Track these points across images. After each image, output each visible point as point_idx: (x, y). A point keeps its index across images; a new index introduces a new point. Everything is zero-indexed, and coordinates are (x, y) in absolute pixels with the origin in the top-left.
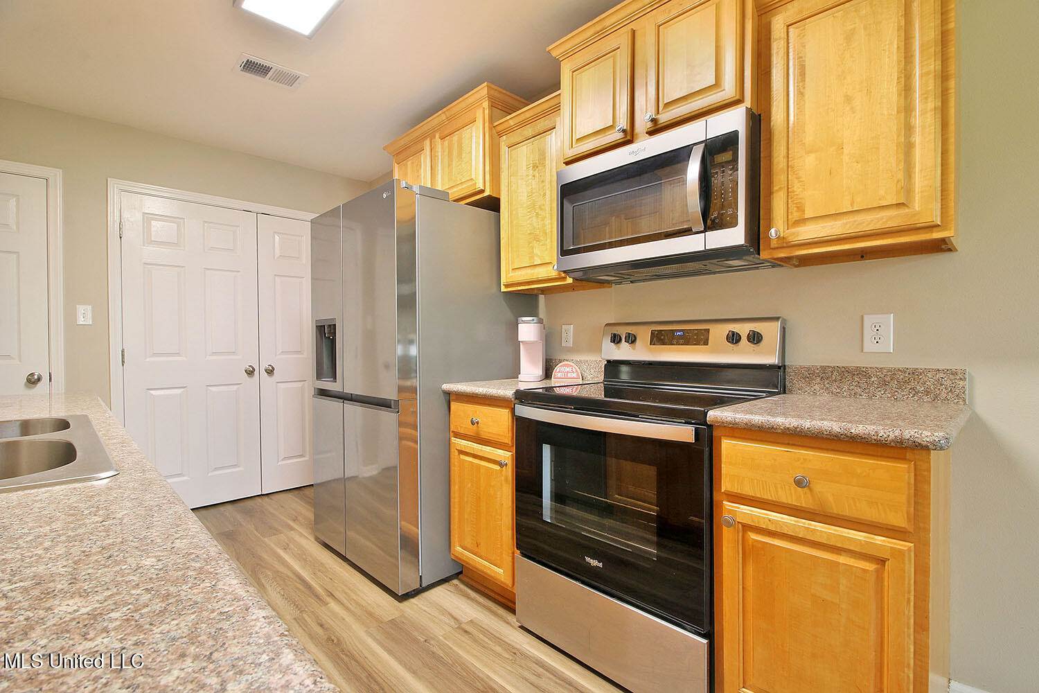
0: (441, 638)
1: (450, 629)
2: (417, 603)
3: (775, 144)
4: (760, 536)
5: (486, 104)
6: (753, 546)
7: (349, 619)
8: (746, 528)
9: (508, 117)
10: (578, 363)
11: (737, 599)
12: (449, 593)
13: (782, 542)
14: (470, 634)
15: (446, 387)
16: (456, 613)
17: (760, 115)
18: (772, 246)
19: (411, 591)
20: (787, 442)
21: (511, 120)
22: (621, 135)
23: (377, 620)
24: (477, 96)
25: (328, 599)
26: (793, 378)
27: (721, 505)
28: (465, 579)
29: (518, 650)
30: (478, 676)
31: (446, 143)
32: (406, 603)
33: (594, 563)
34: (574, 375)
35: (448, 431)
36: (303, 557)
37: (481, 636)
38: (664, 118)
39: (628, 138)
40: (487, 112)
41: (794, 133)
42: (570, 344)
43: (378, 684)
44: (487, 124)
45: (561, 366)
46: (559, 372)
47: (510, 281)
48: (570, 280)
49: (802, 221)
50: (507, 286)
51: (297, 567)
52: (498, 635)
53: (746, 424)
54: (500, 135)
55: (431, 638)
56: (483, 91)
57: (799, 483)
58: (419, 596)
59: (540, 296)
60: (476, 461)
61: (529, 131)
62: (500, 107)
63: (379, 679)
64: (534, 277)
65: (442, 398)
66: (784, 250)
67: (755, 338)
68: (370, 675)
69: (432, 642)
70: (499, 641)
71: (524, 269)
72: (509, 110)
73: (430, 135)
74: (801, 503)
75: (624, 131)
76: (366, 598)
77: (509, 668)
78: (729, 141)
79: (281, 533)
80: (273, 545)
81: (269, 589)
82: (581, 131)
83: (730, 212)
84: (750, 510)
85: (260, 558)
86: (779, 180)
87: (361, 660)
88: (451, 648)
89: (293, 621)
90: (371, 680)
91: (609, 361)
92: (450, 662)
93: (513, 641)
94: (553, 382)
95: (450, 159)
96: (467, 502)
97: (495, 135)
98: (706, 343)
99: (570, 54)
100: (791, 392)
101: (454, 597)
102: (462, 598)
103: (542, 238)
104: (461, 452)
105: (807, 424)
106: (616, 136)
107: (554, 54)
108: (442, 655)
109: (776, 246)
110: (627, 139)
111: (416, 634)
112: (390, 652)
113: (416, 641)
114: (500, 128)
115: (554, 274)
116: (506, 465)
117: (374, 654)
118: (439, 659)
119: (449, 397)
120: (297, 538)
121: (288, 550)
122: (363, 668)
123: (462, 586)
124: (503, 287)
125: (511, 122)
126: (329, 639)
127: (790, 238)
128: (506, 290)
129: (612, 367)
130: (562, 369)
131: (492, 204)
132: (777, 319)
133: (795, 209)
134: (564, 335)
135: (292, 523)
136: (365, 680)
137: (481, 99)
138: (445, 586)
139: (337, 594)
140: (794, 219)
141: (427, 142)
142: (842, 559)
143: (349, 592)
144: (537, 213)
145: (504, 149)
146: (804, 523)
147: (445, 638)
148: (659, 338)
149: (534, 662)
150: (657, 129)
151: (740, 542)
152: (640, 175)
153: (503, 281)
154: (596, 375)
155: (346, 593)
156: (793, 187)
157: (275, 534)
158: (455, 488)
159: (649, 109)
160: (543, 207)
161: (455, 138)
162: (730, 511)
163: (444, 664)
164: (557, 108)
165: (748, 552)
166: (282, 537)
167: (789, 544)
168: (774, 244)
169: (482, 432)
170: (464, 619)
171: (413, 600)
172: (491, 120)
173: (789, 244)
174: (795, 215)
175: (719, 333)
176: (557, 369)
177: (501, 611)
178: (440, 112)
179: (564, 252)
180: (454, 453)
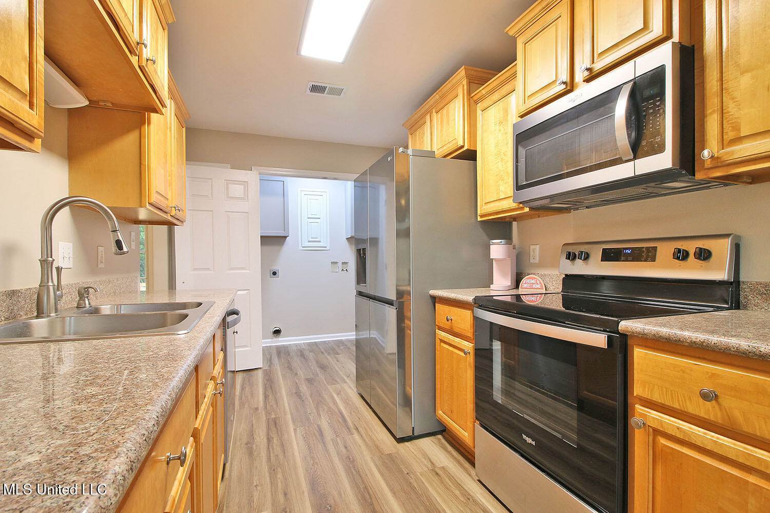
0: (418, 474)
1: (426, 469)
2: (409, 446)
3: (708, 70)
4: (669, 442)
5: (465, 82)
6: (662, 450)
7: (363, 447)
8: (657, 432)
9: (481, 88)
10: (542, 276)
11: (646, 496)
12: (434, 445)
13: (693, 452)
14: (440, 476)
15: (432, 292)
16: (434, 459)
17: (693, 46)
18: (706, 166)
19: (406, 437)
20: (697, 356)
21: (483, 90)
22: (563, 86)
23: (380, 451)
24: (458, 77)
25: (354, 431)
26: (748, 294)
27: (634, 409)
28: (447, 436)
29: (472, 497)
30: (437, 509)
31: (439, 115)
32: (402, 444)
33: (529, 440)
34: (539, 286)
35: (434, 326)
36: (347, 401)
37: (447, 480)
38: (598, 66)
39: (570, 87)
40: (465, 87)
41: (727, 57)
42: (537, 260)
43: (369, 495)
44: (466, 97)
45: (527, 278)
46: (525, 283)
47: (484, 212)
48: (527, 210)
49: (738, 140)
50: (482, 216)
51: (342, 407)
52: (459, 482)
53: (654, 335)
54: (476, 102)
55: (412, 472)
56: (462, 72)
57: (705, 396)
58: (412, 442)
59: (514, 222)
60: (451, 349)
61: (496, 96)
62: (476, 82)
63: (370, 491)
64: (500, 209)
65: (430, 301)
66: (721, 169)
67: (704, 255)
68: (366, 488)
69: (412, 476)
70: (459, 486)
71: (494, 203)
72: (482, 81)
73: (429, 112)
74: (709, 417)
75: (564, 83)
76: (377, 435)
77: (461, 509)
78: (657, 76)
79: (338, 384)
80: (331, 390)
81: (323, 417)
82: (531, 89)
83: (658, 139)
84: (659, 416)
85: (323, 398)
86: (712, 103)
87: (363, 476)
88: (424, 483)
89: (331, 441)
90: (366, 491)
91: (566, 275)
92: (420, 492)
93: (471, 490)
94: (521, 291)
95: (442, 127)
96: (445, 378)
97: (472, 103)
98: (654, 260)
99: (522, 31)
100: (745, 308)
101: (435, 447)
102: (442, 449)
103: (505, 178)
104: (442, 341)
105: (714, 339)
106: (560, 88)
107: (511, 33)
108: (416, 486)
109: (710, 166)
110: (567, 89)
111: (402, 467)
112: (382, 475)
113: (401, 471)
114: (475, 98)
115: (514, 205)
116: (469, 353)
117: (372, 474)
118: (413, 488)
119: (434, 300)
120: (346, 388)
121: (339, 396)
122: (363, 481)
123: (443, 441)
124: (479, 217)
125: (484, 92)
126: (348, 457)
127: (725, 157)
128: (481, 220)
129: (570, 280)
130: (528, 281)
131: (470, 156)
132: (727, 236)
133: (730, 128)
134: (532, 253)
135: (346, 378)
136: (362, 490)
137: (461, 79)
138: (432, 438)
139: (360, 429)
140: (729, 139)
141: (428, 117)
142: (752, 479)
143: (368, 429)
144: (502, 158)
145: (479, 112)
146: (713, 437)
147: (421, 475)
148: (610, 255)
149: (482, 509)
150: (592, 76)
151: (651, 444)
152: (578, 117)
153: (479, 212)
154: (557, 286)
155: (366, 430)
156: (728, 107)
157: (334, 384)
158: (438, 367)
159: (585, 61)
160: (506, 153)
161: (445, 110)
162: (642, 415)
163: (416, 493)
164: (514, 76)
165: (657, 455)
166: (338, 386)
167: (697, 454)
168: (708, 164)
169: (454, 327)
170: (439, 464)
171: (407, 444)
172: (469, 92)
173: (725, 163)
174: (730, 135)
175: (665, 251)
176: (523, 281)
177: (467, 465)
178: (435, 94)
179: (519, 187)
180: (438, 341)
